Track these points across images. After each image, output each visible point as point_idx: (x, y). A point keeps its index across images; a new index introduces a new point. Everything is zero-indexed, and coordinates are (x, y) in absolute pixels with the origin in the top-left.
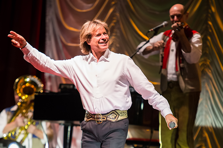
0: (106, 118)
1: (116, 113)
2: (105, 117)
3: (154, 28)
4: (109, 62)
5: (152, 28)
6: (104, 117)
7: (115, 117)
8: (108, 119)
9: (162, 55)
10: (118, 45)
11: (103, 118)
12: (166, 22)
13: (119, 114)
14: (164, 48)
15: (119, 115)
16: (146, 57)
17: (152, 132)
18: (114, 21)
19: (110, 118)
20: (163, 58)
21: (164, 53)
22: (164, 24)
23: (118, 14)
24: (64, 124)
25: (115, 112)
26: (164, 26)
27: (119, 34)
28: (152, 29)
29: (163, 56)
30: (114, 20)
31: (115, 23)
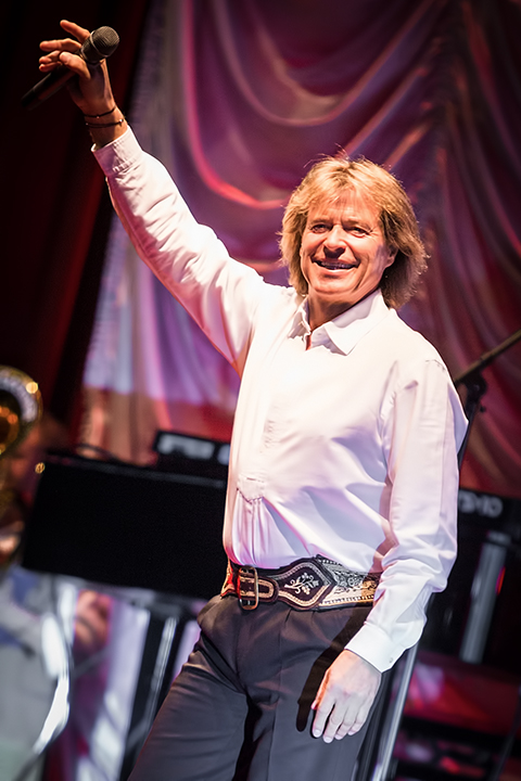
0: (272, 590)
1: (320, 574)
2: (270, 585)
4: (345, 355)
6: (265, 583)
7: (314, 591)
8: (282, 594)
11: (264, 589)
13: (336, 578)
15: (334, 583)
19: (292, 592)
23: (440, 157)
24: (149, 608)
25: (315, 568)
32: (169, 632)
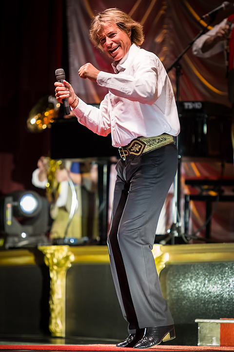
0: (128, 153)
1: (140, 143)
2: (127, 151)
3: (210, 13)
5: (207, 13)
6: (125, 151)
7: (140, 149)
8: (131, 153)
9: (226, 50)
10: (172, 42)
12: (226, 3)
13: (146, 143)
14: (228, 39)
15: (145, 145)
16: (207, 55)
17: (223, 166)
18: (165, 7)
19: (133, 151)
20: (228, 54)
21: (228, 47)
22: (223, 5)
25: (138, 142)
26: (224, 9)
27: (171, 26)
28: (207, 15)
29: (229, 51)
30: (163, 5)
31: (165, 10)
32: (105, 170)
